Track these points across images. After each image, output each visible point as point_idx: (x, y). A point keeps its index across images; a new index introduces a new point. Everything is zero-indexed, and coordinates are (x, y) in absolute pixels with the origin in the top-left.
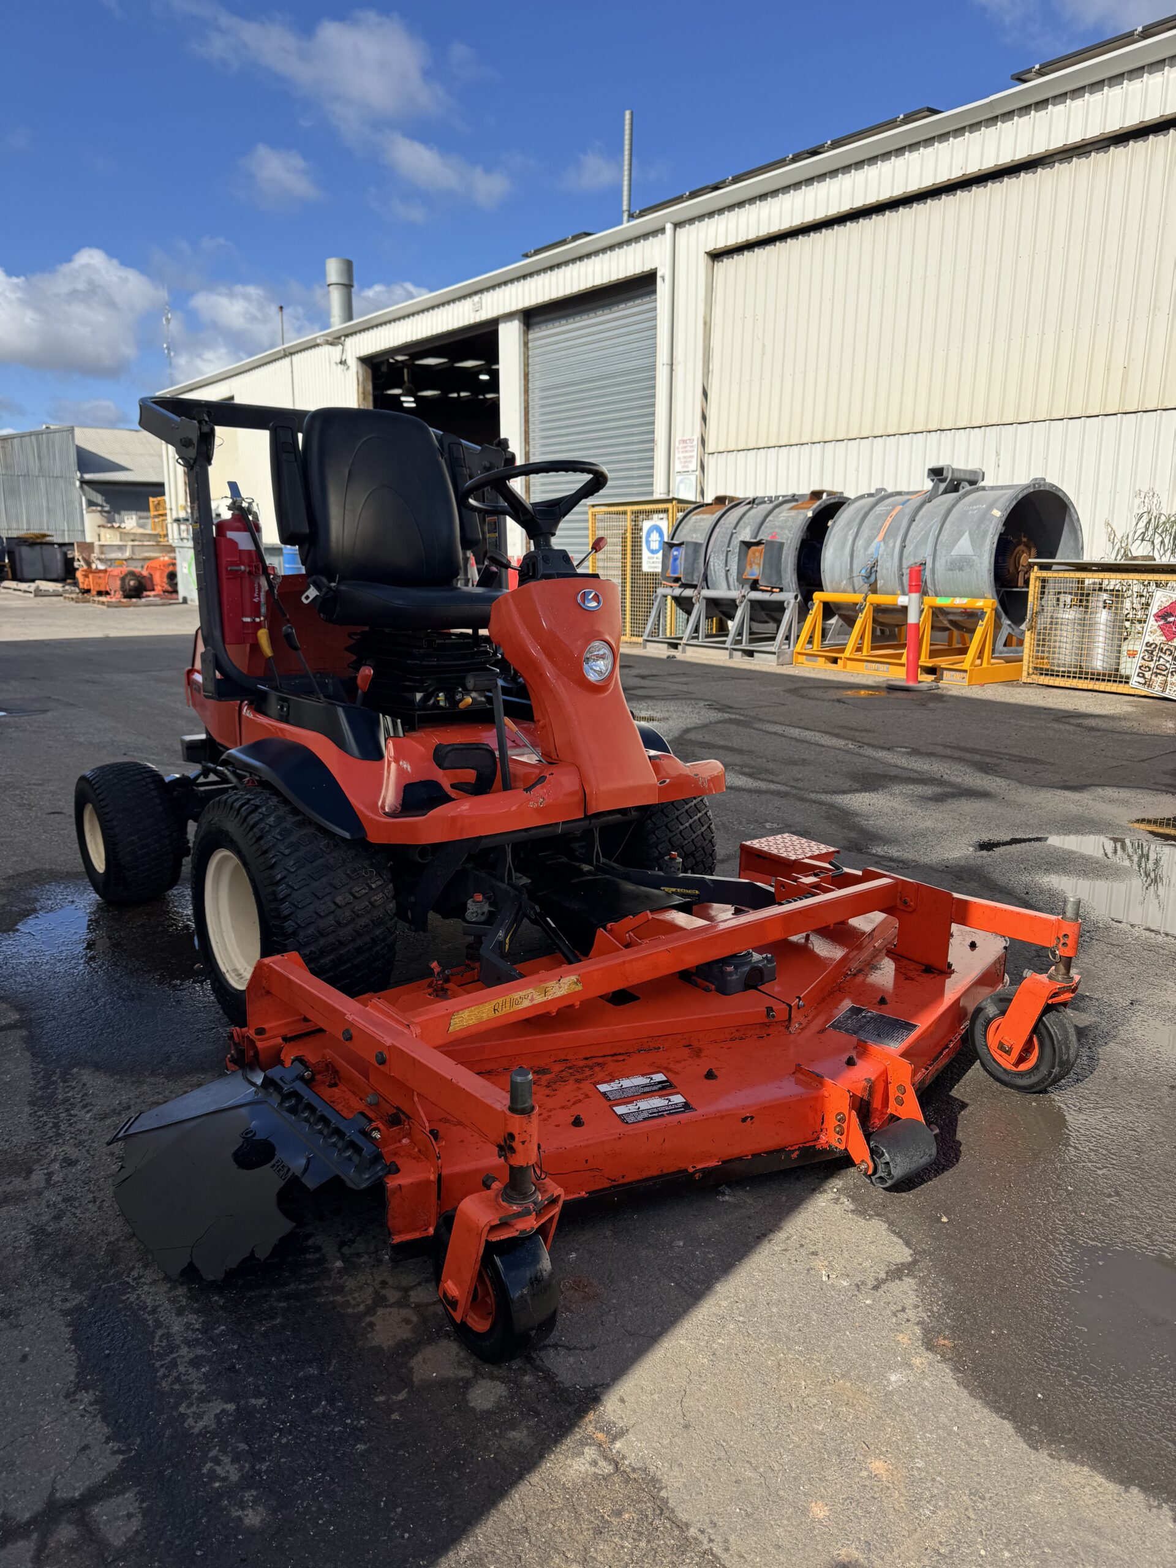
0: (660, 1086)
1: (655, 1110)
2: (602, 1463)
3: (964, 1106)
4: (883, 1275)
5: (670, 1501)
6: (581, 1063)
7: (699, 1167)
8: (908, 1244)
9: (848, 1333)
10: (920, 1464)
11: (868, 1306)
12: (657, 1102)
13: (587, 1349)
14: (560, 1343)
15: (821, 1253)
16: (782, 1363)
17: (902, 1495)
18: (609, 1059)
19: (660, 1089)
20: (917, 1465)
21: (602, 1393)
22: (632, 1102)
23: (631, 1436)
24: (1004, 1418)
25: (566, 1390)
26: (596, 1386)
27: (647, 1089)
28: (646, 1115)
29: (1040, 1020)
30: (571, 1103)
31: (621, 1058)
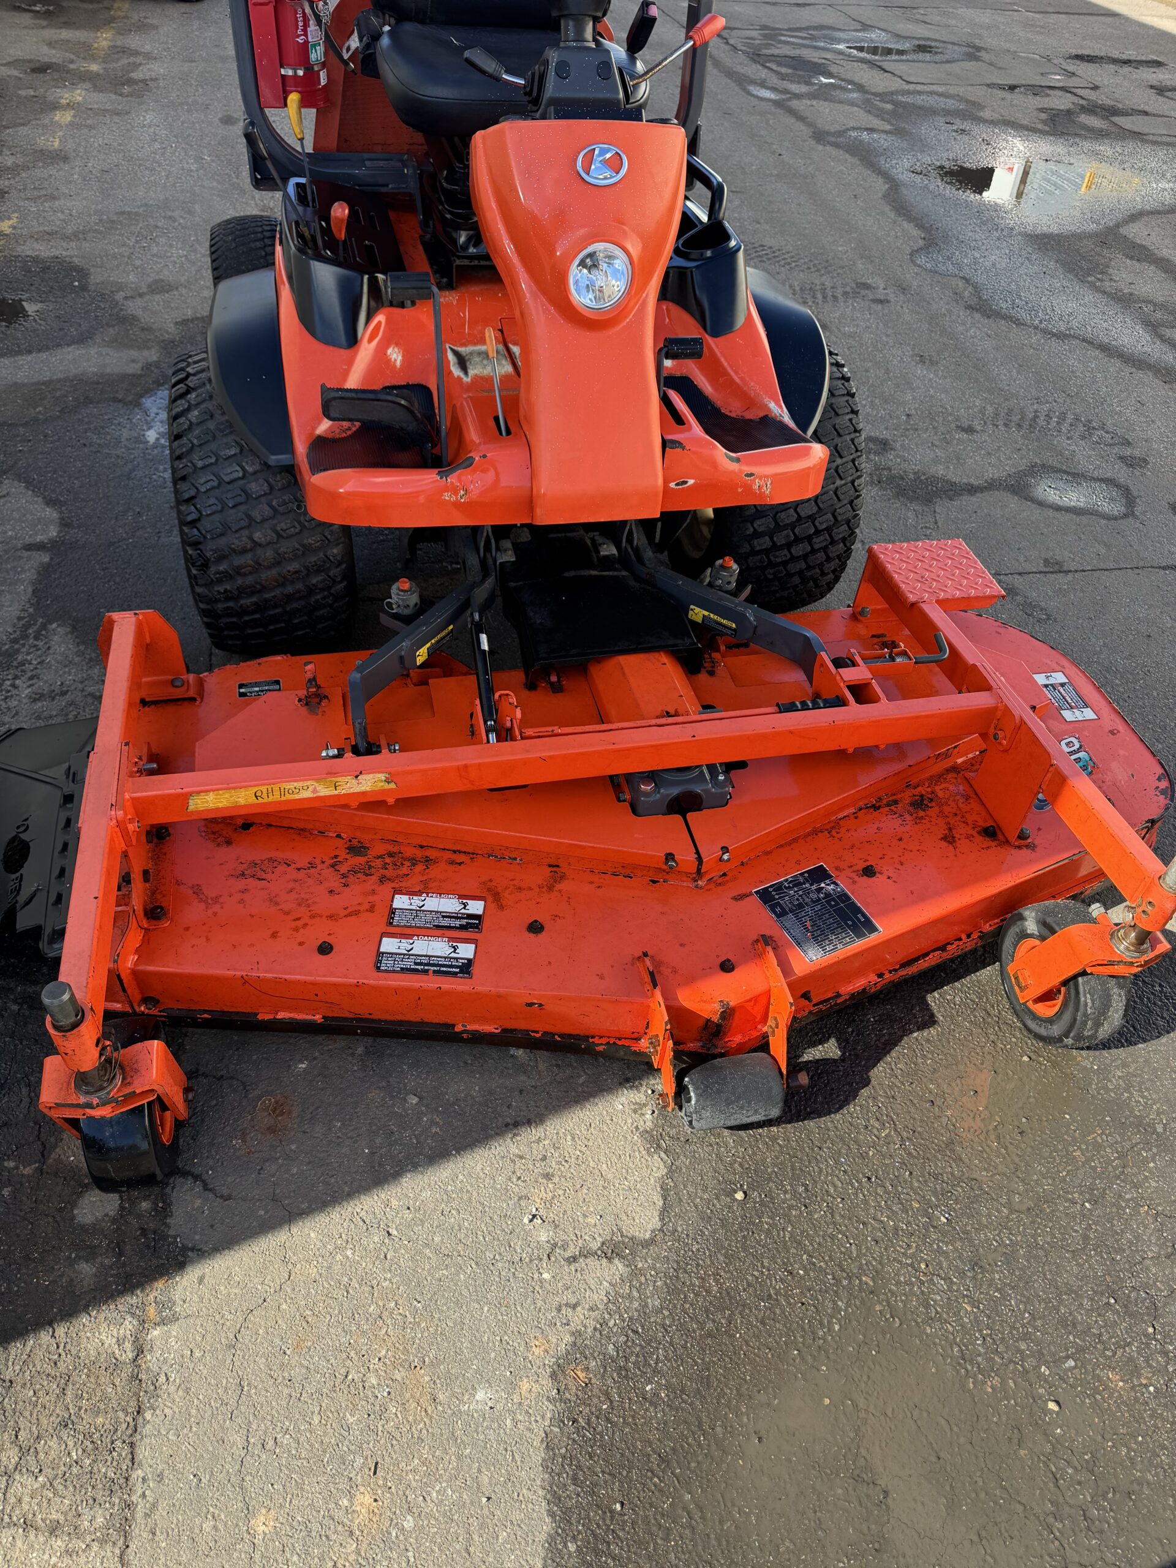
0: (464, 922)
1: (425, 960)
2: (128, 1346)
3: (930, 1021)
4: (595, 1246)
5: (148, 1426)
6: (409, 852)
7: (469, 1028)
8: (664, 1212)
9: (486, 1309)
10: (409, 1523)
11: (542, 1281)
12: (437, 948)
13: (222, 1197)
14: (204, 1177)
15: (556, 1180)
16: (385, 1315)
17: (358, 1552)
18: (448, 855)
19: (462, 928)
20: (405, 1524)
21: (192, 1262)
22: (409, 936)
23: (174, 1329)
24: (551, 1514)
25: (165, 1237)
26: (192, 1249)
27: (445, 922)
28: (409, 963)
29: (1075, 977)
30: (346, 912)
31: (459, 858)
